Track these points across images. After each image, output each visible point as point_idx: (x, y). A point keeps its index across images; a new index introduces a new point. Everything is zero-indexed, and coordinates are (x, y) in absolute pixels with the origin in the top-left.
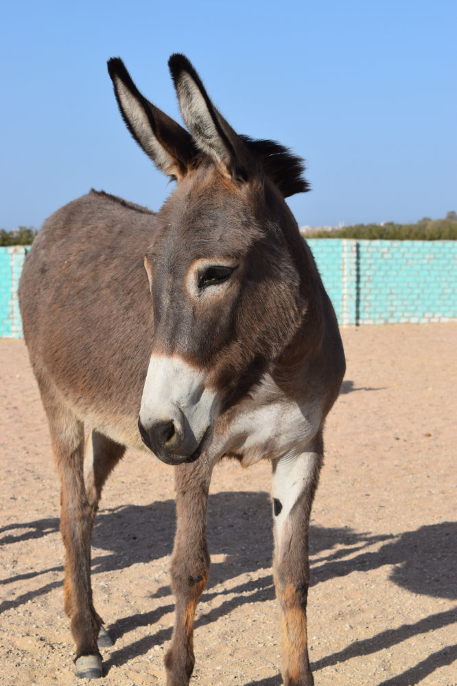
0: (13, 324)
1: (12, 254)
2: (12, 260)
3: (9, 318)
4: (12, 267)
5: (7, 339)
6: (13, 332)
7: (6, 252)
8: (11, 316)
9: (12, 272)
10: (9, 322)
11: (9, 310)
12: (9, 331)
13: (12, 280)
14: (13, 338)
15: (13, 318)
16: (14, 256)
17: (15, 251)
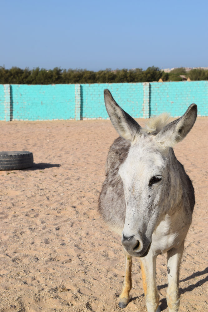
0: (144, 113)
1: (144, 85)
2: (144, 88)
3: (142, 110)
4: (144, 91)
5: (141, 119)
6: (144, 116)
7: (142, 85)
8: (143, 110)
9: (144, 93)
10: (142, 112)
11: (142, 107)
12: (142, 116)
13: (144, 95)
14: (144, 119)
15: (144, 111)
16: (145, 86)
17: (145, 84)
